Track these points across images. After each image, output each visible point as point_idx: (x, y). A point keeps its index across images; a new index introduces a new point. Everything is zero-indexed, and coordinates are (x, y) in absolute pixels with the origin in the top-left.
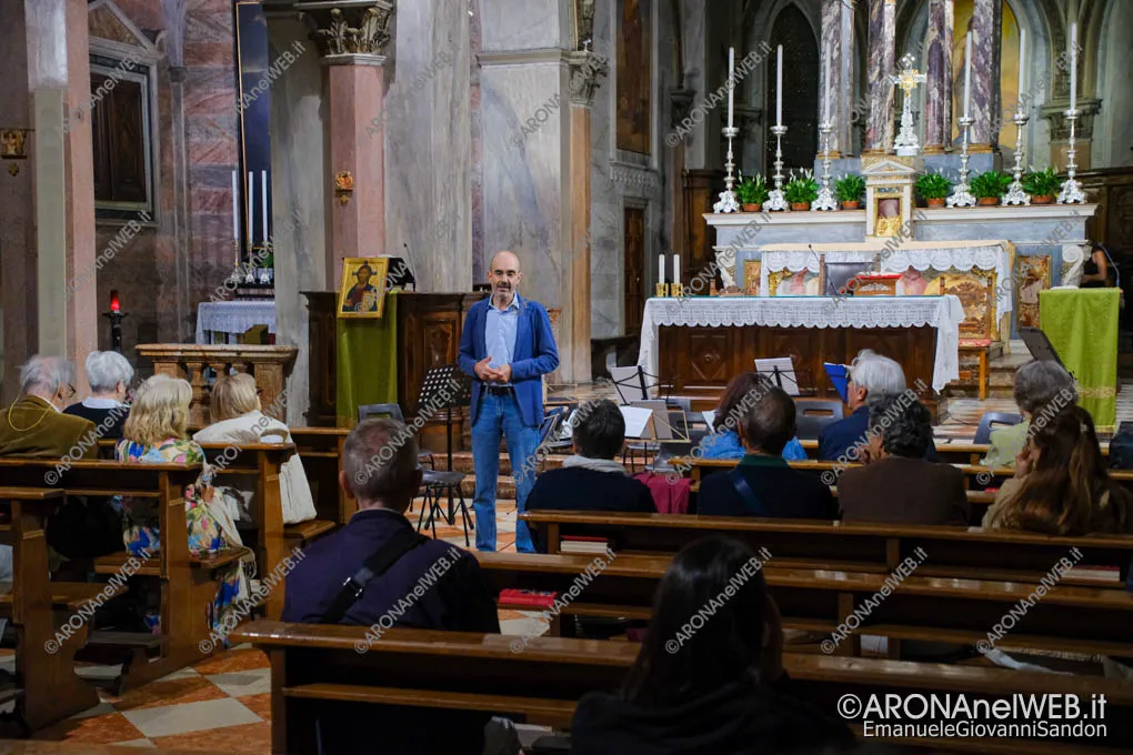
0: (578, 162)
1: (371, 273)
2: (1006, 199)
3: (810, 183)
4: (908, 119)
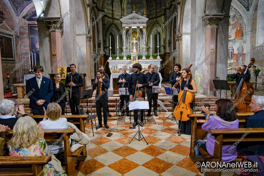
0: (88, 52)
2: (150, 58)
3: (123, 56)
4: (134, 47)
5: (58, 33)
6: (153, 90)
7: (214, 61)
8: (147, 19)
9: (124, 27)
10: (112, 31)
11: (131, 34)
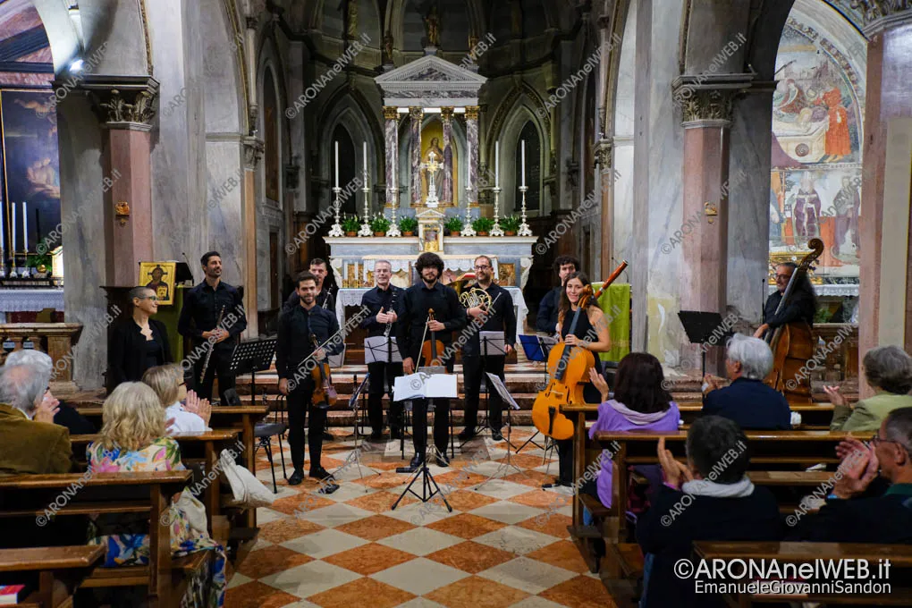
0: (250, 203)
1: (163, 273)
2: (492, 233)
3: (385, 221)
4: (432, 188)
5: (139, 133)
6: (482, 345)
7: (716, 247)
8: (483, 80)
9: (393, 110)
10: (342, 118)
11: (420, 138)
